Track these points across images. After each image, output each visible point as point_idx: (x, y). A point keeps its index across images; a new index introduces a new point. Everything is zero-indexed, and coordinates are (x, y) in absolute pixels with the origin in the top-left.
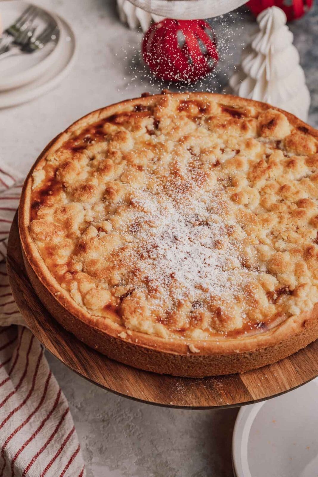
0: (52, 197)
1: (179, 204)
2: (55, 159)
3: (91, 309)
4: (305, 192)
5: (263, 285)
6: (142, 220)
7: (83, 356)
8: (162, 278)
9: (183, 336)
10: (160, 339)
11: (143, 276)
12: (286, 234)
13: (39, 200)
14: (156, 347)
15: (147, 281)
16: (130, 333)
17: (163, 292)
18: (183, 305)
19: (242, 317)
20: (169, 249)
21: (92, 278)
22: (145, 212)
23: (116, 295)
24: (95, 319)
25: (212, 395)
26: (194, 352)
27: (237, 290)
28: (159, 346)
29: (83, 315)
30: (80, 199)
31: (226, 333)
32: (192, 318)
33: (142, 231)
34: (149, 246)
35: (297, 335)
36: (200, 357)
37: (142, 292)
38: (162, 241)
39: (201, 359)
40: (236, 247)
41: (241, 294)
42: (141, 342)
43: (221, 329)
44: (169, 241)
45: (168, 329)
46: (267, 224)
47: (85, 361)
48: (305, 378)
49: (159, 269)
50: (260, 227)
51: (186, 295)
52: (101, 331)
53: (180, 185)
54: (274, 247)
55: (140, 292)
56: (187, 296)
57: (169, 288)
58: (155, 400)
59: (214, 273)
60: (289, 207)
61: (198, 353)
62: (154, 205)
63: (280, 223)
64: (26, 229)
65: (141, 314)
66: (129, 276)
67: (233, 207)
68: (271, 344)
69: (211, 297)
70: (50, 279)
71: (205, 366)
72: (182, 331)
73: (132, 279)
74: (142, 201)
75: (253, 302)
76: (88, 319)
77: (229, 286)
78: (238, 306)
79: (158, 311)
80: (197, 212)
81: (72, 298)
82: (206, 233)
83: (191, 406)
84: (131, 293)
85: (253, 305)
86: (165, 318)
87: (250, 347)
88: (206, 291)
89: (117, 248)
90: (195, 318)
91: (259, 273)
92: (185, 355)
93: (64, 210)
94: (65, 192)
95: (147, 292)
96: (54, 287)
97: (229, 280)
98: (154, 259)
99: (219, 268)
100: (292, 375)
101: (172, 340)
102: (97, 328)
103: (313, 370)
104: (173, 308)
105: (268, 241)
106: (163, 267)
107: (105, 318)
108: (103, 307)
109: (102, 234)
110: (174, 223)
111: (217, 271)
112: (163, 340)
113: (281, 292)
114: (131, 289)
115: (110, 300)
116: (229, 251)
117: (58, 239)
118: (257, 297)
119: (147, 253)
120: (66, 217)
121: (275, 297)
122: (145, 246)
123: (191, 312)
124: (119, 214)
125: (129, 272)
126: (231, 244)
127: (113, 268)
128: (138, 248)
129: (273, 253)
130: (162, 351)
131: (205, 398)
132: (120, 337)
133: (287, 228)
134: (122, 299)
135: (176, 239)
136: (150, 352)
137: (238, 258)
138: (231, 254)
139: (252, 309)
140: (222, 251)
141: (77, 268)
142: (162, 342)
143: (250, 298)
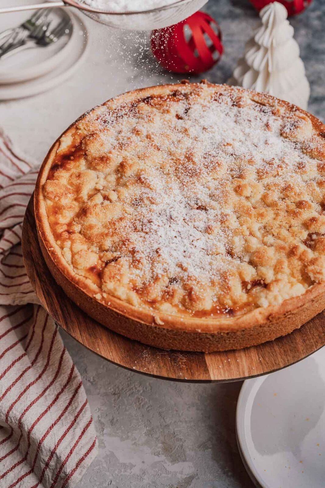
0: (72, 162)
1: (184, 186)
2: (84, 128)
3: (77, 268)
4: (308, 194)
5: (240, 274)
6: (145, 196)
7: (67, 311)
8: (148, 251)
9: (152, 307)
10: (131, 306)
11: (131, 246)
12: (277, 231)
13: (59, 163)
14: (125, 313)
15: (133, 252)
16: (105, 295)
17: (146, 265)
18: (160, 279)
19: (213, 300)
20: (162, 226)
21: (87, 240)
22: (151, 189)
23: (102, 260)
24: (77, 277)
25: (173, 367)
26: (158, 323)
27: (215, 274)
28: (128, 313)
29: (68, 272)
30: (96, 168)
31: (194, 312)
32: (165, 292)
33: (143, 205)
34: (145, 221)
35: (261, 326)
36: (164, 329)
37: (127, 261)
38: (158, 218)
39: (165, 331)
40: (226, 234)
41: (217, 279)
42: (112, 306)
43: (189, 307)
44: (164, 218)
45: (140, 298)
46: (262, 219)
47: (68, 315)
48: (265, 369)
49: (148, 242)
50: (254, 220)
51: (165, 270)
52: (80, 290)
53: (191, 169)
54: (263, 240)
55: (125, 261)
56: (167, 272)
57: (151, 262)
58: (120, 362)
59: (198, 255)
60: (287, 206)
61: (162, 325)
62: (162, 184)
63: (274, 219)
64: (41, 187)
65: (119, 280)
66: (119, 245)
67: (234, 198)
68: (232, 329)
69: (188, 276)
70: (48, 235)
71: (170, 339)
72: (153, 303)
73: (121, 248)
74: (150, 178)
75: (226, 287)
76: (71, 276)
77: (209, 270)
78: (211, 289)
79: (136, 280)
80: (199, 196)
81: (63, 255)
82: (201, 217)
83: (152, 373)
84: (116, 260)
85: (225, 291)
86: (141, 288)
87: (212, 329)
88: (185, 270)
89: (116, 217)
90: (168, 293)
91: (241, 262)
92: (150, 325)
93: (79, 176)
94: (86, 159)
95: (131, 261)
96: (50, 243)
97: (210, 264)
98: (147, 233)
99: (204, 251)
100: (254, 364)
101: (141, 309)
102: (77, 286)
103: (276, 363)
104: (150, 280)
105: (258, 234)
106: (152, 242)
107: (86, 278)
108: (88, 268)
109: (107, 202)
110: (175, 203)
111: (202, 253)
112: (133, 308)
113: (256, 283)
114: (117, 256)
115: (96, 263)
116: (219, 237)
117: (67, 201)
118: (231, 283)
119: (141, 226)
120: (79, 181)
121: (249, 287)
122: (141, 220)
123: (167, 287)
124: (127, 186)
125: (120, 241)
126: (222, 231)
127: (107, 235)
128: (136, 220)
129: (259, 246)
130: (130, 317)
131: (167, 369)
132: (95, 298)
133: (280, 226)
134: (107, 264)
135: (171, 218)
136: (120, 317)
137: (225, 245)
138: (219, 241)
139: (223, 294)
140: (212, 236)
141: (75, 229)
142: (131, 309)
143: (224, 283)
